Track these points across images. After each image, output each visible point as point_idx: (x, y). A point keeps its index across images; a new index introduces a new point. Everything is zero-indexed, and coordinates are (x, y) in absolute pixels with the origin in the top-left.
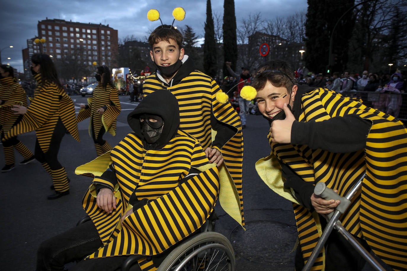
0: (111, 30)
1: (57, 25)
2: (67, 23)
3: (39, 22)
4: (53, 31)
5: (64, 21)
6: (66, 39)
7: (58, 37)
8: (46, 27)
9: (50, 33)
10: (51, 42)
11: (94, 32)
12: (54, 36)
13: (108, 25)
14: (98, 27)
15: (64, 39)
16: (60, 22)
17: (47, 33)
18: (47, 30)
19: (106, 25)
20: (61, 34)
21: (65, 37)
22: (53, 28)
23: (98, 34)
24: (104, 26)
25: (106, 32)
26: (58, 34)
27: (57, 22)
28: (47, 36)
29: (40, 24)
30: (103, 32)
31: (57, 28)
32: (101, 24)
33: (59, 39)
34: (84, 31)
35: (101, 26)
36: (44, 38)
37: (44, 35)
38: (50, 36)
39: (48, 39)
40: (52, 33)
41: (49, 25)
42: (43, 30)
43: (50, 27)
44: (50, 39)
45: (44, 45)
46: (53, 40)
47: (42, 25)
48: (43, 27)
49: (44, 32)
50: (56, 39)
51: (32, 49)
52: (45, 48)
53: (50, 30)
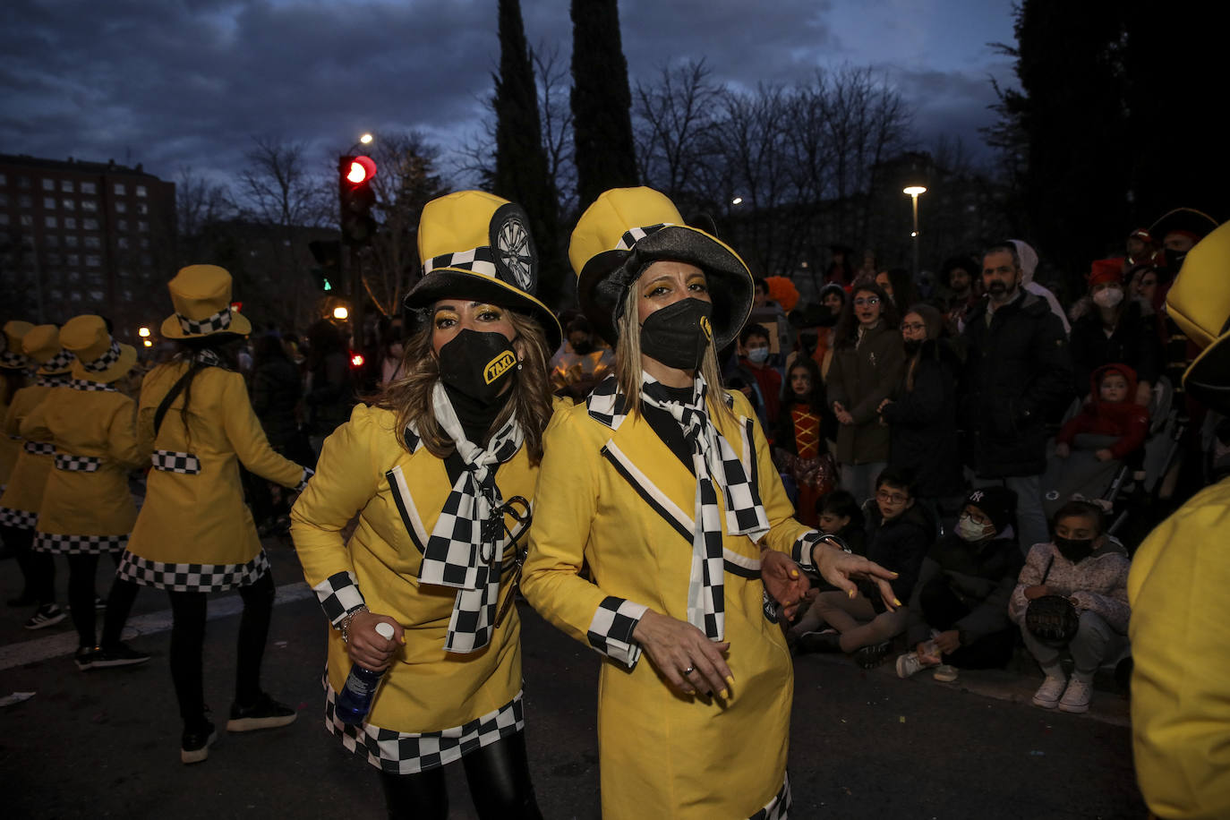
0: (152, 182)
11: (88, 188)
13: (140, 167)
14: (104, 174)
19: (132, 166)
23: (104, 197)
24: (123, 171)
25: (131, 191)
30: (120, 190)
32: (112, 162)
34: (48, 185)
35: (113, 168)
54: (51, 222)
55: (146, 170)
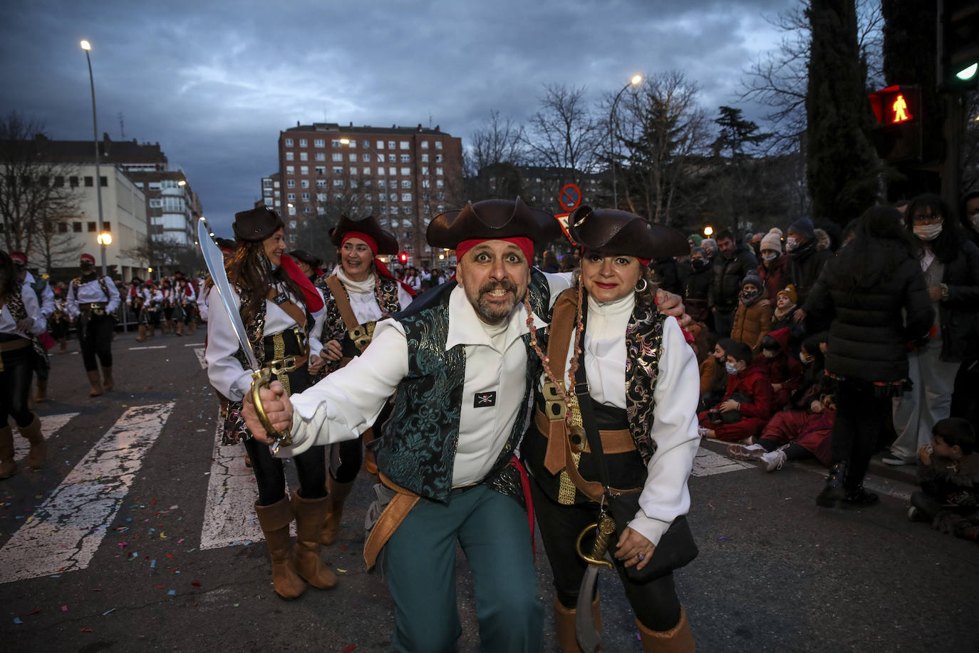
0: (445, 138)
1: (320, 136)
2: (343, 128)
3: (282, 133)
4: (312, 151)
5: (335, 126)
6: (340, 168)
7: (321, 163)
8: (297, 143)
9: (304, 156)
10: (305, 177)
11: (405, 145)
12: (312, 163)
13: (438, 128)
14: (414, 134)
15: (335, 168)
16: (327, 129)
17: (297, 157)
18: (297, 150)
19: (433, 128)
20: (329, 158)
21: (338, 164)
22: (311, 144)
23: (415, 151)
24: (427, 131)
25: (432, 145)
26: (321, 157)
27: (318, 130)
28: (297, 163)
29: (284, 136)
30: (425, 145)
31: (320, 144)
32: (420, 125)
33: (323, 168)
34: (380, 145)
35: (421, 131)
36: (290, 169)
37: (290, 163)
38: (304, 164)
39: (300, 171)
40: (309, 157)
41: (302, 139)
42: (290, 150)
43: (303, 144)
44: (305, 169)
45: (291, 185)
46: (310, 171)
47: (286, 140)
48: (290, 144)
49: (290, 156)
50: (317, 170)
51: (271, 199)
52: (292, 191)
53: (304, 150)
54: (381, 171)
55: (442, 130)
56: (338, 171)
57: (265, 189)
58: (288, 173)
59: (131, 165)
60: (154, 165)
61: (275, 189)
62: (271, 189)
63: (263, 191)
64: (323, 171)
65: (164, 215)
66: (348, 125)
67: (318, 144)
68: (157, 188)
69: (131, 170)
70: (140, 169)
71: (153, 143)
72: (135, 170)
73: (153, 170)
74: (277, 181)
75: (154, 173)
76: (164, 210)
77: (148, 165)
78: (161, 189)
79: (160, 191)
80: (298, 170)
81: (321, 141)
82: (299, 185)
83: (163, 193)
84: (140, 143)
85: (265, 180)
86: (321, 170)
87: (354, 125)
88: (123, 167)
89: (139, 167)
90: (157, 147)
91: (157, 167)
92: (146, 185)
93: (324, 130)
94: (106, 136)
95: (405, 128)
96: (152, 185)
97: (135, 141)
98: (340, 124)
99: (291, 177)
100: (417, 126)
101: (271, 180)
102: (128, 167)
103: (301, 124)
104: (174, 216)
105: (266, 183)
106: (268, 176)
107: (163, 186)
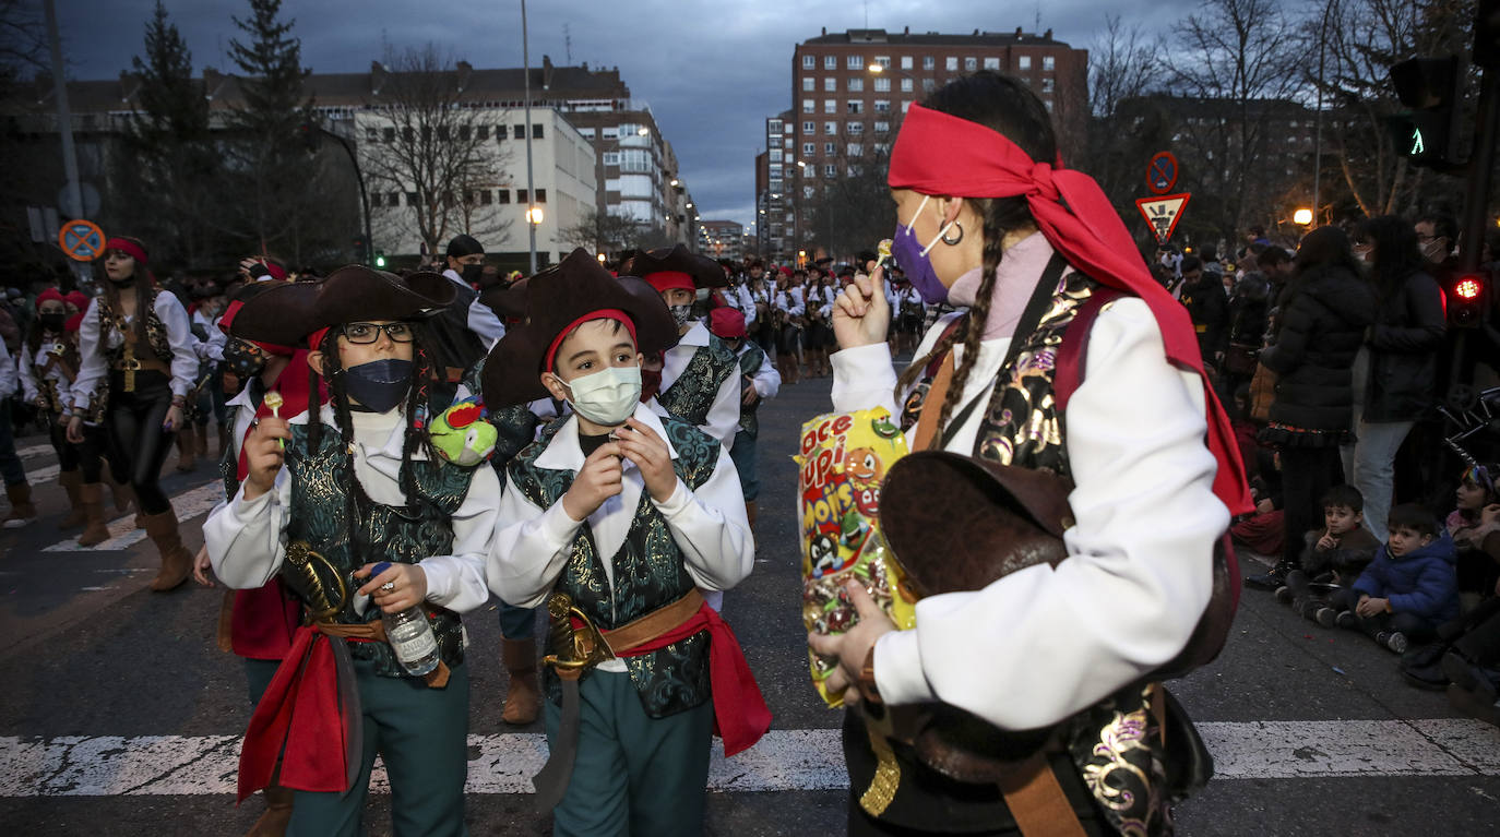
0: (1061, 50)
1: (856, 50)
2: (893, 39)
3: (798, 46)
4: (843, 75)
5: (881, 33)
6: (886, 103)
7: (856, 95)
8: (820, 63)
9: (830, 84)
10: (831, 118)
12: (842, 94)
14: (1010, 46)
15: (879, 103)
16: (868, 39)
17: (820, 84)
18: (820, 74)
19: (1041, 33)
20: (869, 86)
21: (882, 95)
22: (842, 64)
24: (1031, 40)
25: (1037, 62)
26: (855, 85)
27: (853, 40)
28: (820, 95)
29: (800, 52)
30: (1025, 62)
31: (855, 64)
33: (859, 102)
34: (952, 63)
35: (1020, 38)
36: (809, 104)
37: (809, 95)
38: (831, 96)
39: (824, 108)
40: (838, 85)
41: (828, 55)
42: (809, 74)
43: (830, 64)
44: (830, 105)
45: (809, 130)
46: (838, 107)
47: (804, 58)
48: (809, 64)
49: (809, 83)
50: (850, 105)
51: (780, 151)
52: (810, 139)
53: (830, 74)
55: (1055, 37)
56: (882, 107)
57: (771, 136)
58: (805, 111)
59: (579, 102)
60: (610, 101)
61: (786, 136)
62: (780, 136)
63: (768, 138)
64: (859, 108)
65: (622, 177)
66: (902, 31)
67: (853, 64)
68: (614, 136)
69: (578, 109)
70: (591, 109)
71: (610, 68)
72: (585, 109)
73: (610, 109)
74: (788, 122)
75: (610, 112)
76: (621, 170)
77: (602, 101)
78: (619, 137)
79: (618, 141)
80: (820, 106)
81: (858, 59)
82: (822, 130)
83: (622, 143)
84: (592, 68)
85: (771, 121)
86: (856, 106)
87: (912, 31)
88: (568, 105)
89: (590, 105)
90: (616, 73)
91: (614, 104)
92: (599, 132)
93: (864, 41)
94: (546, 60)
95: (995, 34)
96: (607, 131)
97: (585, 67)
98: (889, 31)
99: (809, 117)
100: (1014, 31)
101: (780, 121)
102: (575, 105)
103: (828, 32)
104: (635, 177)
105: (773, 127)
106: (775, 116)
107: (622, 132)
